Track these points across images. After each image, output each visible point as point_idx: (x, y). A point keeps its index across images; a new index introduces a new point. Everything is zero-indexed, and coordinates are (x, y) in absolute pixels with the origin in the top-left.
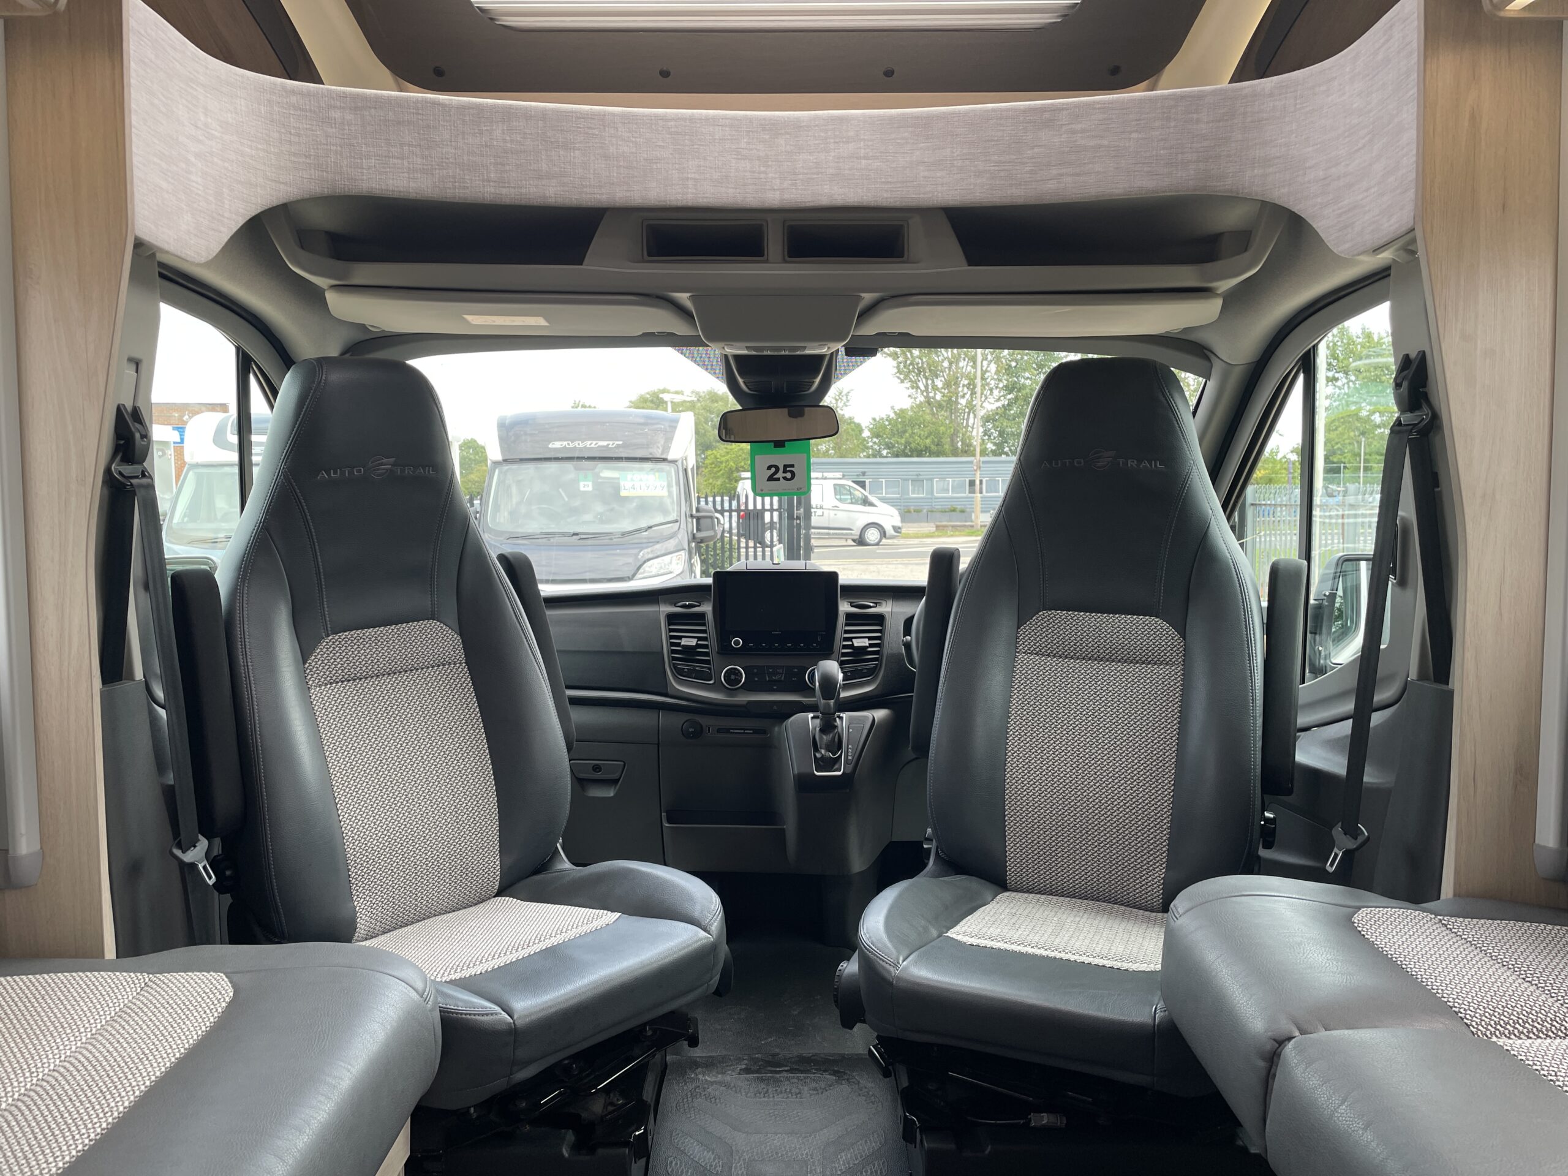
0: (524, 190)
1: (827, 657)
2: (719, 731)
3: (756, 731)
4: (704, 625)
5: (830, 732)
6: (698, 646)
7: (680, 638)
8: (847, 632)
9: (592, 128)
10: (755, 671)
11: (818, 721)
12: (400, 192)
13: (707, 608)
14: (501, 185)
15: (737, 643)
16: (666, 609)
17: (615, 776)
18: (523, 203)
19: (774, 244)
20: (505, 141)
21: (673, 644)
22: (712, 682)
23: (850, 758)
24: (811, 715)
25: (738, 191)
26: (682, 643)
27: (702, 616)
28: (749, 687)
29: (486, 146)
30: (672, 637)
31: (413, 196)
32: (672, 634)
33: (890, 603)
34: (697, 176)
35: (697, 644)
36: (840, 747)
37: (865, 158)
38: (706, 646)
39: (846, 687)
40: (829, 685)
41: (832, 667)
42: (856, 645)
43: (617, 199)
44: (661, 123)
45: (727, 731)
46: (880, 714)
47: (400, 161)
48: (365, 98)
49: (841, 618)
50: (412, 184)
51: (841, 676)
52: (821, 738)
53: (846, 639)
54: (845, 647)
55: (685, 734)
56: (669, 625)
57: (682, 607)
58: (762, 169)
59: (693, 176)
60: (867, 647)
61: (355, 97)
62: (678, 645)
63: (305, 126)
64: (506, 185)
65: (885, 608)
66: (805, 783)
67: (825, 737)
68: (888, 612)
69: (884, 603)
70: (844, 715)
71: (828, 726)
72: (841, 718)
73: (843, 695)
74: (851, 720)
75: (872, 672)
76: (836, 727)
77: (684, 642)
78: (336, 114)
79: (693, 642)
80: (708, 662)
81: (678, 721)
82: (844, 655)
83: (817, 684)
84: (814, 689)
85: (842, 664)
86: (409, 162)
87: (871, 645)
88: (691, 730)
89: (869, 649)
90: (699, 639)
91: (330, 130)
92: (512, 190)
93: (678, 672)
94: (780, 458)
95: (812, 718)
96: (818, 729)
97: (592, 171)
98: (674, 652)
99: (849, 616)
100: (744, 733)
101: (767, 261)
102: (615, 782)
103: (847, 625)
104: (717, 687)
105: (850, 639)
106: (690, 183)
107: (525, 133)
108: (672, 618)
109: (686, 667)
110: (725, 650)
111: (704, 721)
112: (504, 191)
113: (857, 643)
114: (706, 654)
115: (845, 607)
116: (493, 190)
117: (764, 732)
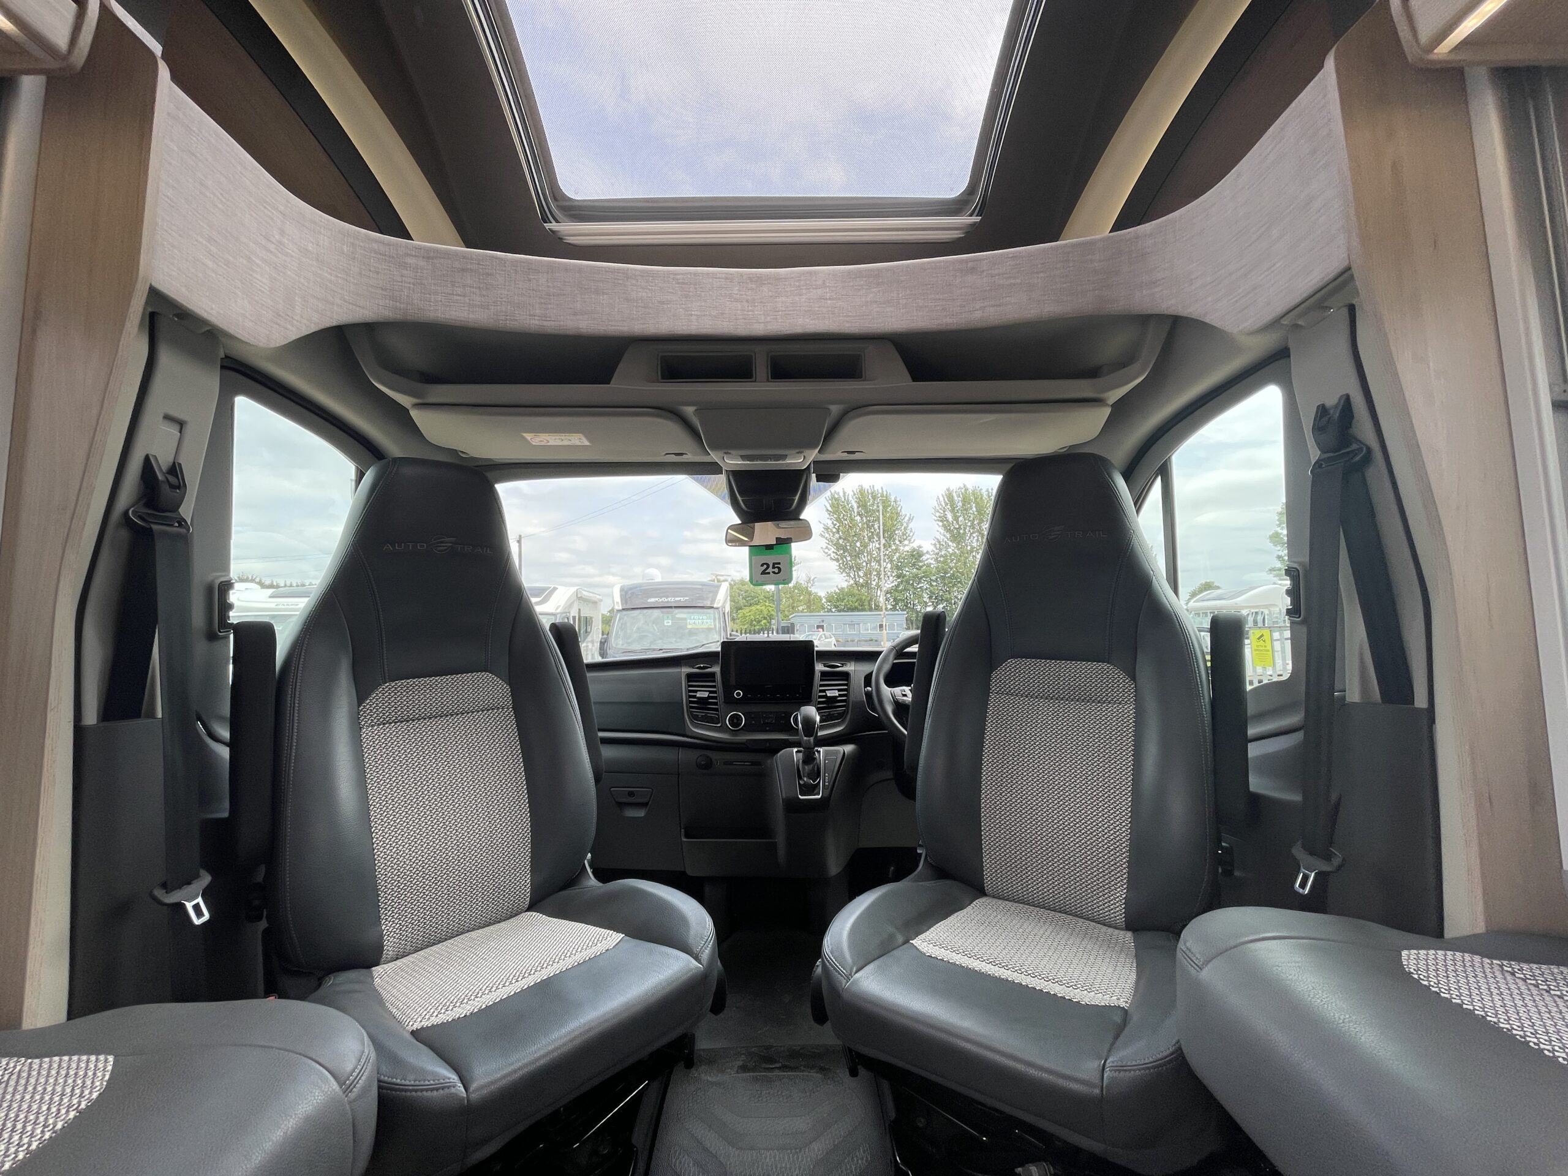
0: (562, 323)
1: (808, 701)
2: (725, 763)
3: (753, 763)
4: (714, 681)
5: (810, 764)
6: (709, 697)
8: (821, 685)
9: (618, 279)
10: (753, 716)
11: (801, 755)
12: (461, 321)
13: (716, 669)
14: (543, 319)
15: (738, 694)
16: (686, 670)
17: (645, 800)
18: (561, 332)
19: (761, 368)
20: (548, 287)
21: (690, 697)
22: (719, 725)
23: (827, 784)
24: (795, 750)
25: (732, 323)
27: (713, 675)
28: (748, 728)
29: (533, 290)
30: (690, 691)
31: (471, 325)
32: (690, 689)
33: (853, 663)
34: (699, 313)
36: (819, 775)
37: (830, 299)
38: (715, 698)
39: (822, 728)
40: (808, 723)
41: (811, 711)
42: (828, 695)
43: (636, 330)
44: (672, 276)
45: (731, 763)
46: (848, 748)
47: (461, 298)
48: (437, 251)
49: (817, 675)
50: (471, 316)
51: (818, 718)
52: (804, 768)
53: (821, 691)
54: (821, 697)
55: (698, 766)
56: (688, 682)
57: (698, 668)
58: (750, 308)
59: (696, 313)
60: (837, 697)
61: (428, 250)
62: (695, 697)
63: (384, 267)
64: (548, 319)
65: (850, 667)
66: (793, 806)
67: (806, 767)
68: (852, 670)
69: (848, 664)
70: (821, 750)
71: (809, 758)
72: (819, 752)
73: (820, 734)
74: (826, 753)
75: (841, 716)
76: (815, 759)
77: (699, 695)
78: (411, 261)
79: (706, 695)
80: (716, 710)
81: (692, 756)
82: (820, 703)
83: (800, 725)
84: (797, 730)
85: (818, 709)
86: (469, 300)
87: (840, 695)
88: (703, 763)
89: (839, 698)
90: (711, 692)
91: (405, 272)
92: (553, 323)
93: (693, 717)
94: (770, 558)
95: (796, 752)
96: (801, 761)
97: (616, 310)
98: (691, 702)
99: (823, 674)
100: (744, 765)
101: (755, 381)
102: (644, 805)
103: (821, 680)
104: (723, 729)
105: (824, 691)
106: (694, 318)
107: (565, 282)
108: (690, 677)
109: (700, 713)
110: (730, 701)
111: (715, 756)
112: (546, 323)
113: (829, 694)
114: (716, 704)
115: (819, 667)
116: (537, 322)
117: (758, 764)
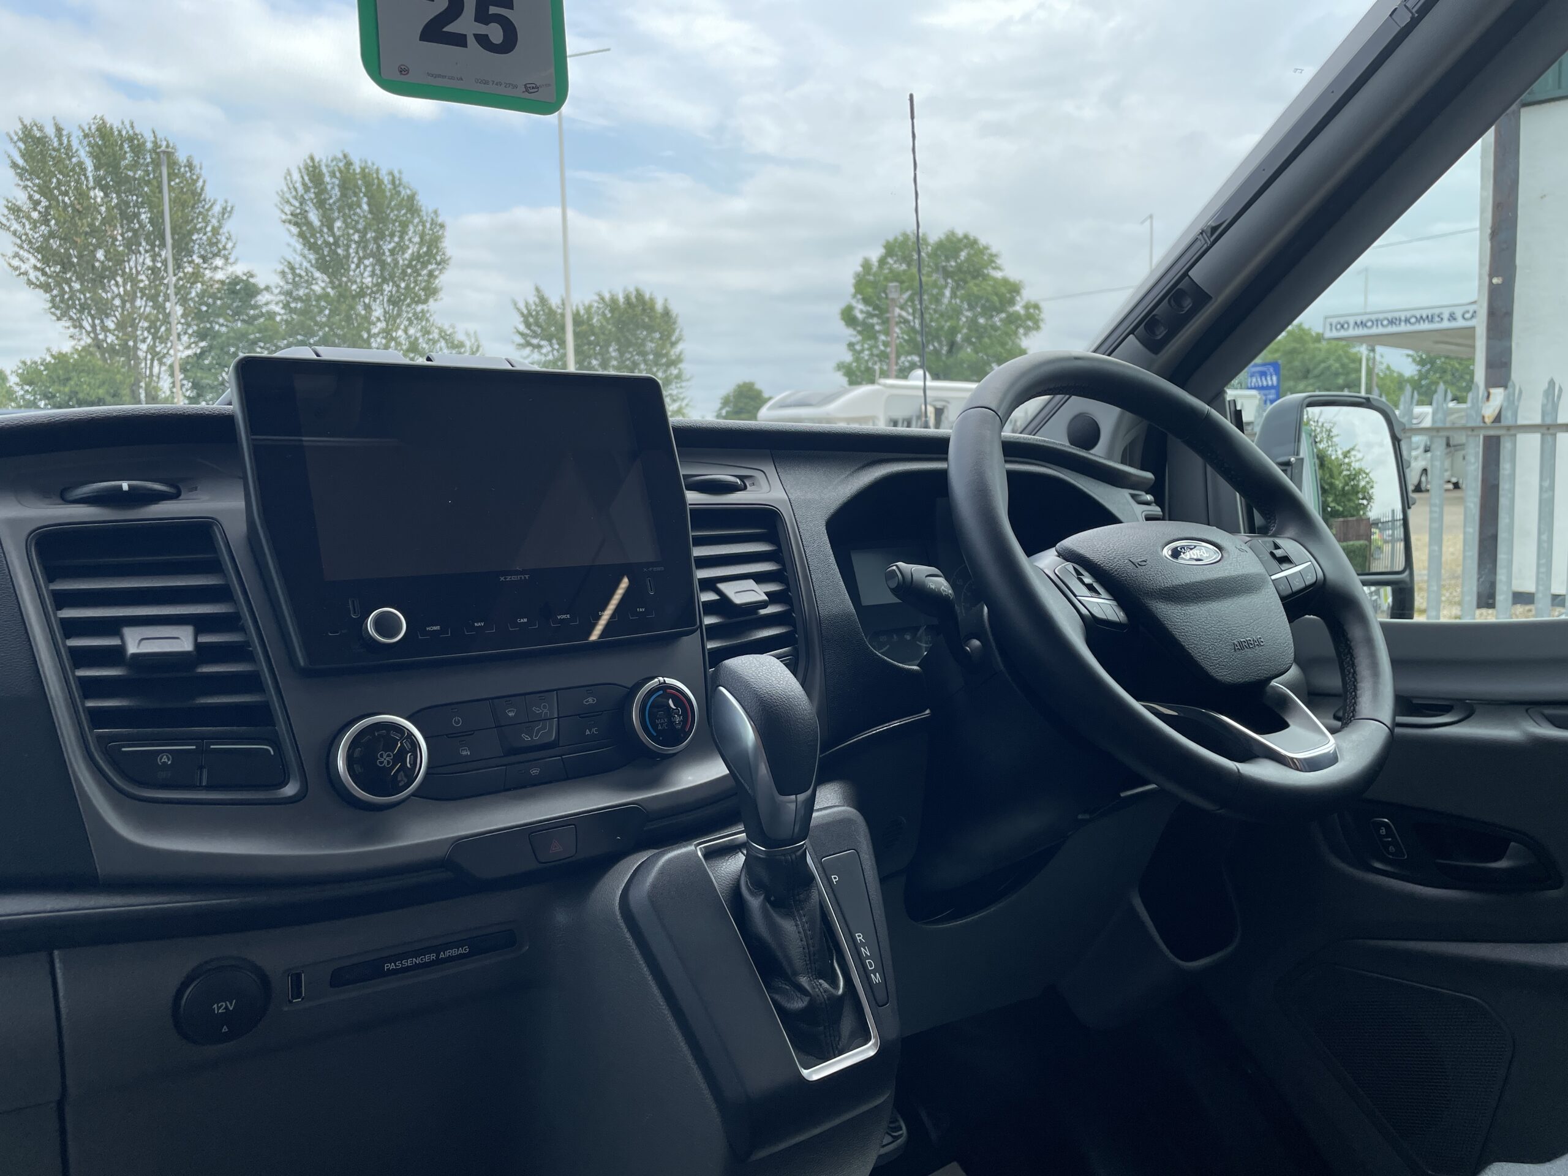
2: (338, 979)
4: (216, 566)
5: (803, 903)
6: (203, 653)
7: (113, 627)
8: (698, 562)
13: (220, 503)
15: (386, 625)
16: (20, 511)
21: (81, 657)
23: (876, 978)
26: (132, 648)
27: (200, 532)
30: (72, 628)
32: (71, 613)
33: (779, 474)
35: (198, 646)
36: (835, 947)
38: (242, 652)
42: (731, 598)
52: (778, 933)
53: (703, 585)
54: (707, 610)
57: (98, 500)
60: (763, 605)
62: (115, 656)
65: (770, 489)
67: (789, 926)
68: (781, 502)
69: (764, 477)
71: (794, 883)
74: (815, 843)
77: (136, 643)
79: (182, 641)
80: (258, 714)
81: (150, 980)
82: (709, 634)
87: (768, 599)
88: (214, 1000)
89: (765, 611)
90: (205, 624)
93: (133, 773)
98: (90, 688)
100: (438, 962)
103: (705, 542)
104: (319, 809)
108: (54, 548)
109: (166, 745)
110: (339, 658)
111: (273, 951)
113: (733, 595)
114: (248, 683)
117: (510, 939)
